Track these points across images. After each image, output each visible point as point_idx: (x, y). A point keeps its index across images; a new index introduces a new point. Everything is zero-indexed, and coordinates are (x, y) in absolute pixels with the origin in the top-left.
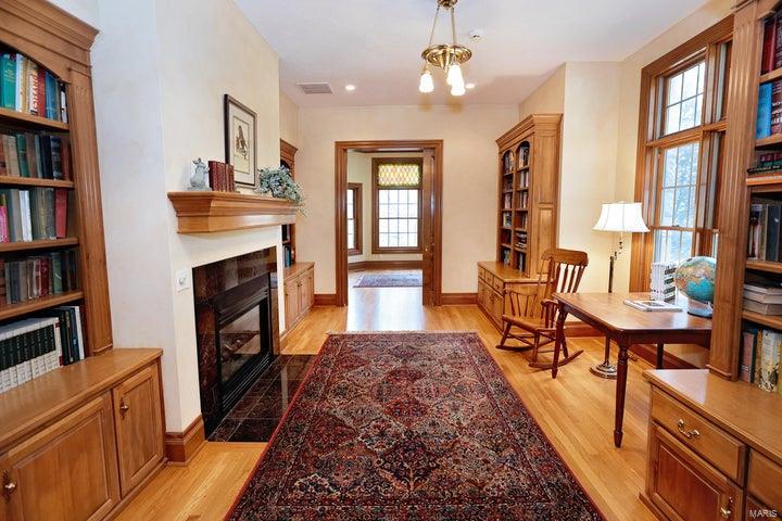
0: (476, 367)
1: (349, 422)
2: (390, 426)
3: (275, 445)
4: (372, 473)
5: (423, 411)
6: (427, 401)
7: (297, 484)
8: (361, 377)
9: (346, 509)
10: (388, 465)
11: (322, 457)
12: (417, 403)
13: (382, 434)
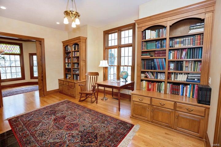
0: (78, 108)
1: (58, 141)
2: (73, 133)
5: (77, 125)
6: (75, 122)
8: (44, 126)
10: (85, 142)
13: (73, 137)
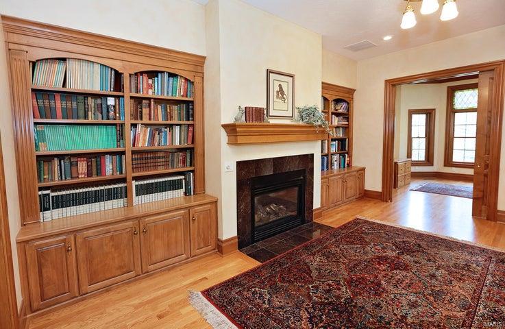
1: (314, 274)
2: (339, 289)
3: (263, 267)
4: (297, 308)
7: (253, 290)
8: (352, 252)
9: (262, 316)
11: (279, 284)
12: (379, 284)
13: (329, 291)
